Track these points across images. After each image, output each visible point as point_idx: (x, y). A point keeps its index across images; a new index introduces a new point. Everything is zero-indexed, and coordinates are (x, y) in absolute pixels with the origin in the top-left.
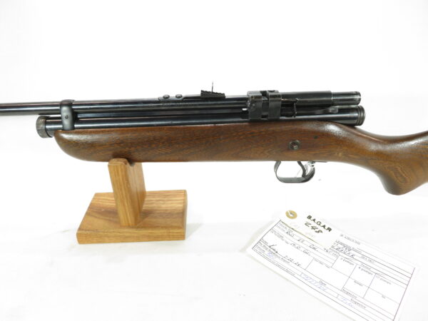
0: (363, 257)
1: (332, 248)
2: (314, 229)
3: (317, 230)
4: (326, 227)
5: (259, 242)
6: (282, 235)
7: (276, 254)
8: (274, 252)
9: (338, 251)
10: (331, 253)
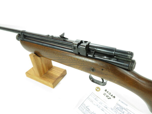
1: (114, 108)
2: (107, 97)
3: (109, 97)
4: (113, 96)
5: (82, 105)
6: (92, 100)
7: (89, 111)
8: (88, 110)
9: (117, 110)
10: (114, 111)
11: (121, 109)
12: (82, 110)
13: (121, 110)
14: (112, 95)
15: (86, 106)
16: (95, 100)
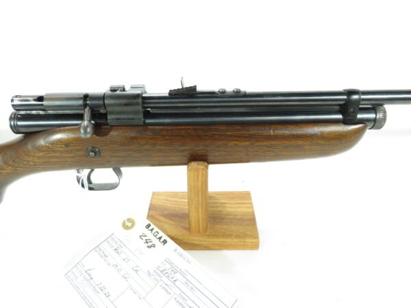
0: (187, 282)
1: (157, 270)
2: (147, 242)
3: (150, 244)
4: (162, 240)
5: (76, 266)
6: (107, 254)
7: (91, 280)
8: (89, 278)
9: (162, 275)
10: (153, 277)
11: (173, 272)
12: (72, 280)
13: (172, 276)
14: (160, 238)
15: (85, 269)
16: (114, 253)
